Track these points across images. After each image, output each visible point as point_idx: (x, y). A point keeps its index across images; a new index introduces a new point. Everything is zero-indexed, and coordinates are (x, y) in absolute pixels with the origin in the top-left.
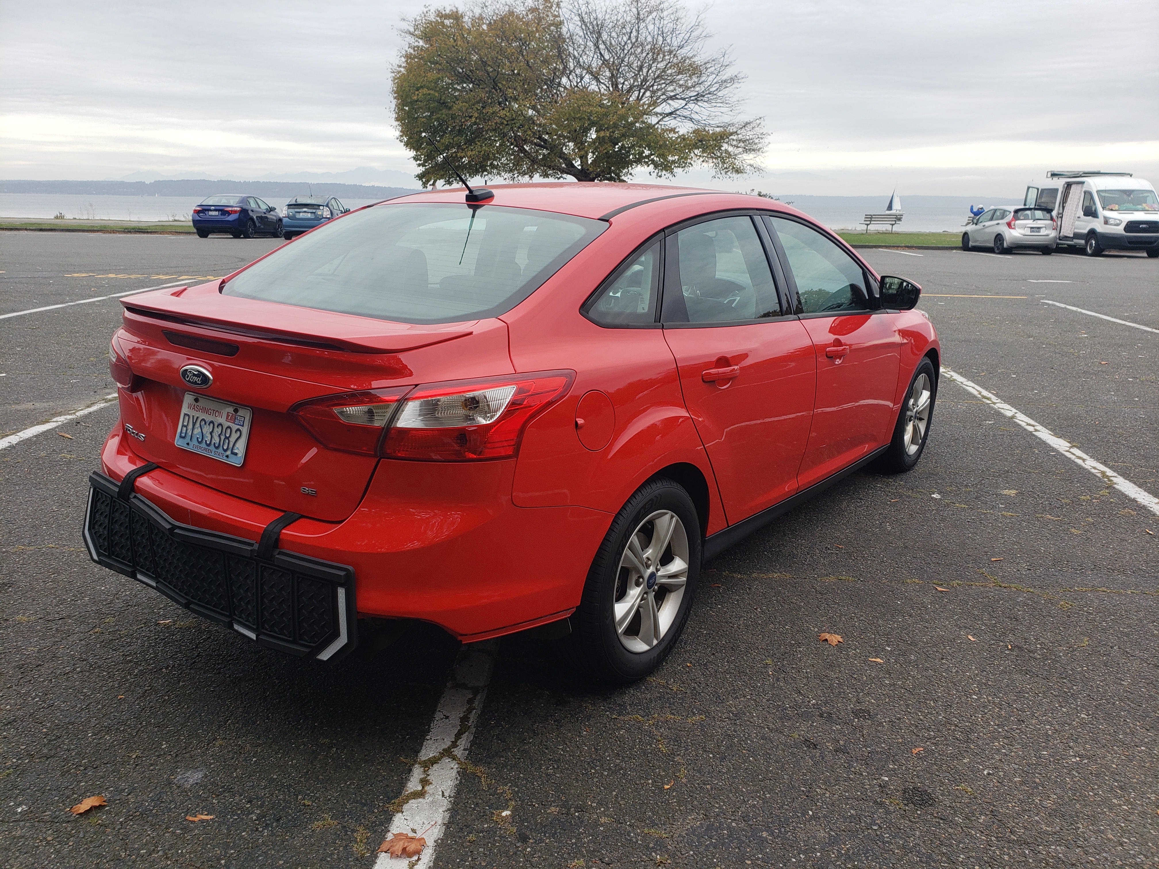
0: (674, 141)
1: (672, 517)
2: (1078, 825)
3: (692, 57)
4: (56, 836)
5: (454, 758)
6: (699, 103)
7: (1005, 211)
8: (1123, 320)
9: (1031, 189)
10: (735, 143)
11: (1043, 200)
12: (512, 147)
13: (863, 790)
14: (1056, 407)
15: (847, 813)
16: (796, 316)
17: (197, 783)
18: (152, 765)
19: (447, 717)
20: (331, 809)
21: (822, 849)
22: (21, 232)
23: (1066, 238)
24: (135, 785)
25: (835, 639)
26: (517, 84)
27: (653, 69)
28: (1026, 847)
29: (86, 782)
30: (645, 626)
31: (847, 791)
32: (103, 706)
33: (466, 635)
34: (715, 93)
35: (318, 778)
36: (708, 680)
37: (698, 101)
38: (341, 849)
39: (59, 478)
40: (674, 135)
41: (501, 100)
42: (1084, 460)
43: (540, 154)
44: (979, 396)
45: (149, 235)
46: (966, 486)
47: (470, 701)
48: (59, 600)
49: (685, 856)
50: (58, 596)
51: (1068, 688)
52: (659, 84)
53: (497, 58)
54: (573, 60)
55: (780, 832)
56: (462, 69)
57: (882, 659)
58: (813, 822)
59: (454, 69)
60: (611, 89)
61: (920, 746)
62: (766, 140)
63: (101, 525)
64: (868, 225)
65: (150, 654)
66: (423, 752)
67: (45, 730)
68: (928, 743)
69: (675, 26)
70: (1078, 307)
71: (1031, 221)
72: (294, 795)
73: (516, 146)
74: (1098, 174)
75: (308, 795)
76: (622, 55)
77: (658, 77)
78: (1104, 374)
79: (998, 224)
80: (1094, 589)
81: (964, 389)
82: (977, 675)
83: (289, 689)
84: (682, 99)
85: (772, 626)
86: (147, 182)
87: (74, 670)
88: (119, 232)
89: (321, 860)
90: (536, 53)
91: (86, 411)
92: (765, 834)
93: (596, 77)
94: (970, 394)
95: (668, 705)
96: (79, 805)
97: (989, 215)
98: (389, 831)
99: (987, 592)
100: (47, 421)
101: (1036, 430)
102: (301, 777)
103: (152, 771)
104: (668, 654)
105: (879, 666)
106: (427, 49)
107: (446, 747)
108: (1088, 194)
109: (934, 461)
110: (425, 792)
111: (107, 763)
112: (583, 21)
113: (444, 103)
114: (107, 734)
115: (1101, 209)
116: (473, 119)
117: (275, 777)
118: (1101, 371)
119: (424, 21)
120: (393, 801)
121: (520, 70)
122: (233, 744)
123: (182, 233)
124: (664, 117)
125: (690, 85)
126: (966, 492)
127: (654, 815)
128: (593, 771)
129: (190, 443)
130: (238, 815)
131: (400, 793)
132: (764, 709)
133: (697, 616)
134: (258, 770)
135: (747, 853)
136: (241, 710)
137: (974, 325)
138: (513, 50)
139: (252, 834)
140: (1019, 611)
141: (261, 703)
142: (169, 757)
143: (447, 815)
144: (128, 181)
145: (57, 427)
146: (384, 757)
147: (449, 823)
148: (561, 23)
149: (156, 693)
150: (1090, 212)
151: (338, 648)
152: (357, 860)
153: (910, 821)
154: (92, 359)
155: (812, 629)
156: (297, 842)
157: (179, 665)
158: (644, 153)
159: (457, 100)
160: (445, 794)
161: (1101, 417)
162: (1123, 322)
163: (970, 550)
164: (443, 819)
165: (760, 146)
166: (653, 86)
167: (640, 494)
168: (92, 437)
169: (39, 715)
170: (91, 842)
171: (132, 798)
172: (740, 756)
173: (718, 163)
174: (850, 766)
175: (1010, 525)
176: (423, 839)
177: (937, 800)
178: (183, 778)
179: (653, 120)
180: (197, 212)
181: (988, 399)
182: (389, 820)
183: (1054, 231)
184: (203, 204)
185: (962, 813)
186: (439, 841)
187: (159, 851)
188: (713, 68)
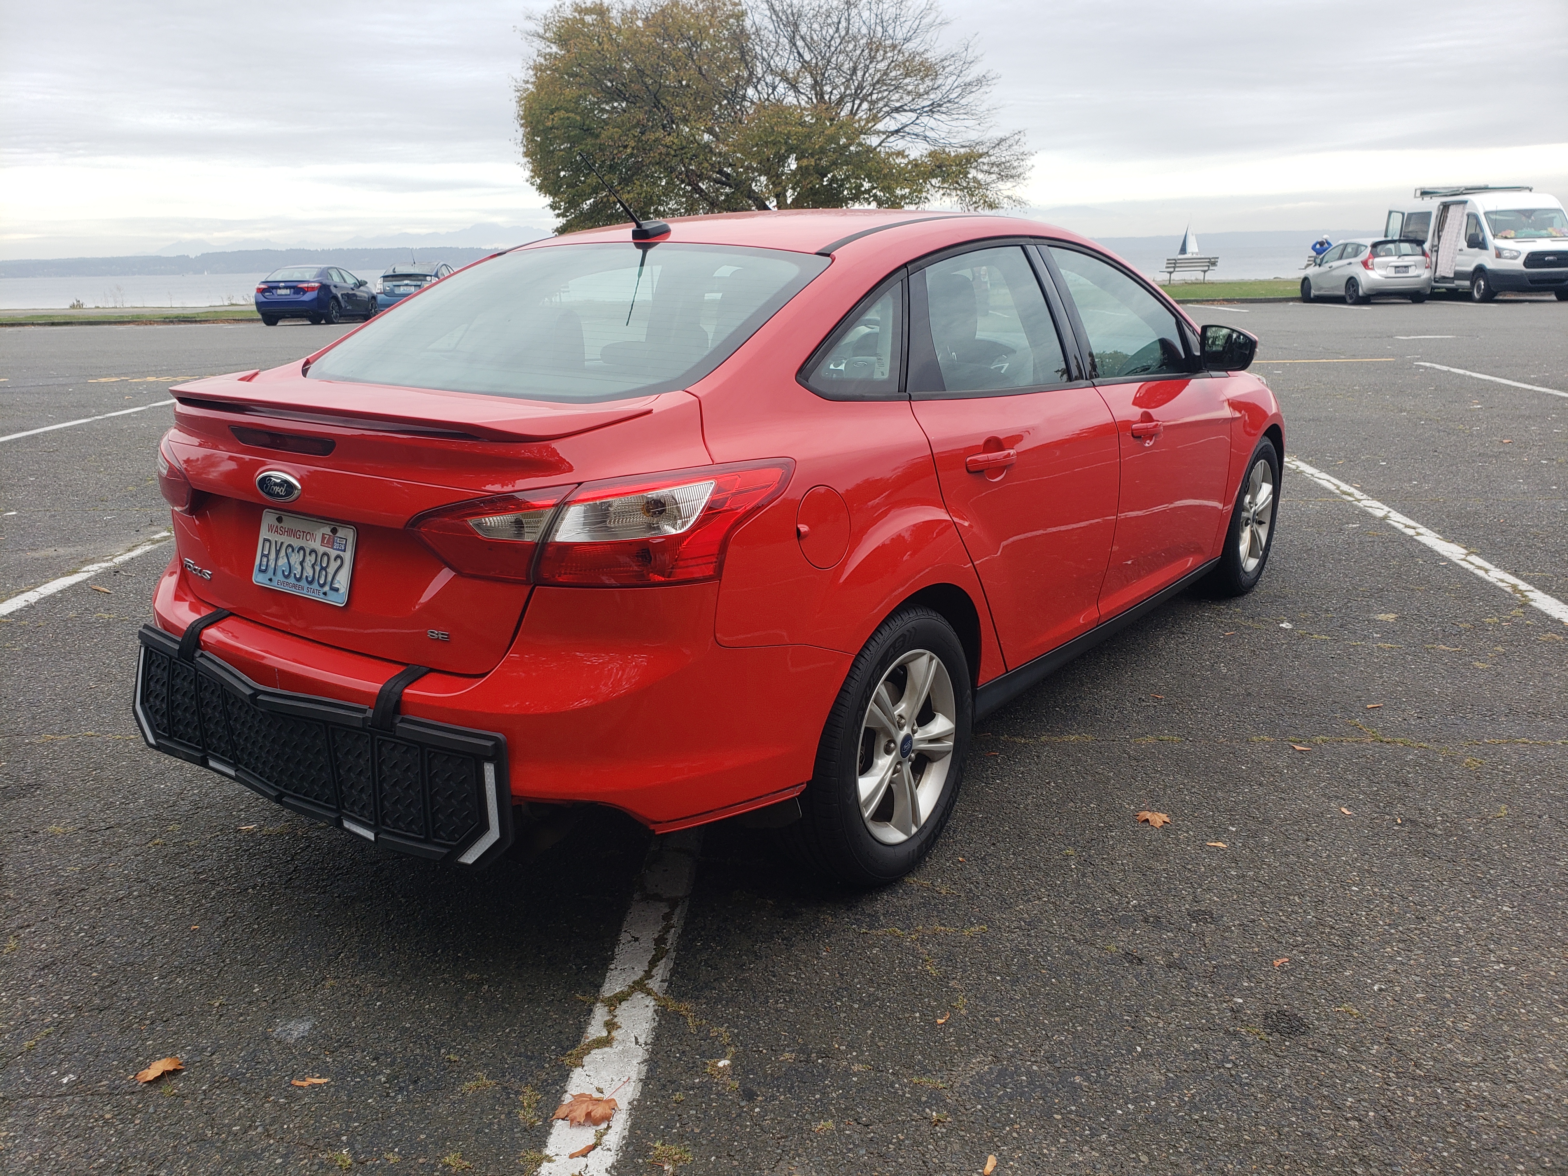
0: (902, 169)
1: (931, 659)
2: (1508, 1053)
3: (923, 53)
4: (116, 1113)
5: (649, 993)
6: (935, 116)
7: (1359, 245)
8: (1529, 384)
9: (1393, 214)
10: (986, 168)
11: (1410, 229)
12: (683, 186)
13: (1209, 1016)
14: (1444, 502)
15: (1188, 1047)
16: (1089, 382)
17: (303, 1037)
18: (241, 1015)
19: (636, 939)
20: (486, 1065)
21: (1158, 1097)
22: (26, 328)
23: (1444, 279)
24: (221, 1042)
25: (1159, 819)
26: (687, 99)
27: (871, 71)
28: (1438, 1084)
29: (154, 1040)
30: (900, 808)
31: (1188, 1019)
32: (172, 940)
33: (660, 822)
34: (956, 100)
35: (465, 1025)
36: (989, 879)
37: (933, 112)
38: (503, 1117)
39: (96, 645)
40: (903, 161)
41: (665, 122)
42: (1487, 571)
43: (722, 194)
44: (1338, 491)
45: (198, 325)
46: (1327, 611)
47: (667, 917)
48: (106, 804)
49: (970, 1112)
50: (103, 799)
51: (1483, 873)
52: (880, 92)
53: (658, 65)
54: (762, 63)
55: (1099, 1075)
56: (612, 82)
57: (1225, 842)
58: (1143, 1061)
59: (599, 82)
60: (815, 101)
61: (1283, 956)
62: (1029, 162)
63: (157, 697)
64: (1171, 273)
65: (231, 870)
66: (606, 986)
67: (95, 974)
68: (1294, 952)
69: (898, 12)
70: (1466, 369)
71: (1395, 258)
72: (435, 1048)
73: (689, 184)
74: (1485, 189)
75: (454, 1047)
76: (827, 55)
77: (878, 82)
78: (1508, 456)
79: (1350, 264)
80: (1511, 740)
81: (1315, 483)
82: (1356, 859)
83: (420, 910)
84: (911, 111)
85: (1072, 804)
86: (192, 256)
87: (130, 894)
88: (158, 323)
89: (477, 1132)
90: (711, 56)
91: (127, 557)
92: (1078, 1079)
93: (794, 86)
94: (1324, 489)
95: (935, 913)
96: (146, 1070)
97: (1337, 252)
98: (566, 1092)
99: (1364, 750)
100: (75, 572)
101: (1418, 534)
102: (443, 1025)
103: (242, 1022)
104: (932, 845)
105: (1222, 853)
106: (563, 56)
107: (637, 978)
108: (1473, 218)
109: (1280, 580)
110: (613, 1039)
111: (181, 1015)
112: (773, 9)
113: (588, 130)
114: (179, 976)
115: (1491, 237)
116: (629, 150)
117: (408, 1025)
118: (1504, 452)
119: (557, 18)
120: (569, 1052)
121: (690, 80)
122: (349, 985)
123: (242, 320)
124: (888, 137)
125: (922, 91)
126: (1326, 619)
127: (925, 1059)
128: (839, 1003)
129: (273, 578)
130: (360, 1076)
131: (579, 1041)
132: (1067, 914)
133: (968, 796)
134: (385, 1017)
135: (1055, 1104)
136: (356, 939)
137: (1324, 399)
138: (680, 54)
139: (381, 1100)
140: (1409, 773)
141: (383, 931)
142: (264, 1004)
143: (644, 1068)
144: (165, 256)
145: (89, 579)
146: (554, 995)
147: (647, 1078)
148: (744, 13)
149: (242, 921)
150: (1476, 242)
151: (487, 847)
152: (526, 1130)
153: (1276, 1055)
154: (130, 488)
155: (1127, 806)
156: (442, 1110)
157: (270, 883)
158: (863, 186)
159: (607, 125)
160: (639, 1040)
161: (1507, 513)
162: (1530, 387)
163: (1337, 694)
164: (639, 1073)
165: (1020, 170)
166: (871, 94)
167: (887, 628)
168: (136, 590)
169: (86, 955)
170: (165, 1118)
171: (217, 1059)
172: (1037, 977)
173: (964, 196)
174: (1190, 985)
175: (1389, 660)
176: (614, 1100)
177: (1311, 1026)
178: (285, 1031)
179: (874, 141)
180: (261, 291)
181: (1350, 495)
182: (565, 1076)
183: (1427, 270)
184: (269, 280)
185: (1346, 1043)
186: (635, 1103)
187: (257, 1127)
188: (953, 67)
